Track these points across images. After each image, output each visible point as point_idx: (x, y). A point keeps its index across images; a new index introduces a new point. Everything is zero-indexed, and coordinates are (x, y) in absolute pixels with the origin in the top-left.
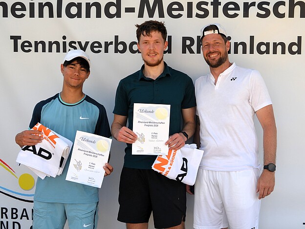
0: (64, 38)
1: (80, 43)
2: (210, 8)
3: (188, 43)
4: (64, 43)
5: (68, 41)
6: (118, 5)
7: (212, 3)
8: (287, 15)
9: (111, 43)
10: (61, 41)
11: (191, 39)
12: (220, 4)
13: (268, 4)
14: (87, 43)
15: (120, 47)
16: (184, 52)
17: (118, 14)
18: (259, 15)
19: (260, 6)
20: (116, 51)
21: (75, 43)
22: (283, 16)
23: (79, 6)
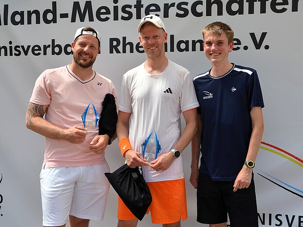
0: (11, 43)
1: (23, 47)
2: (133, 11)
3: (115, 43)
5: (13, 46)
6: (54, 12)
7: (135, 6)
8: (205, 13)
9: (49, 46)
10: (8, 46)
11: (117, 40)
12: (142, 6)
13: (186, 4)
14: (29, 47)
15: (57, 50)
16: (111, 52)
17: (54, 20)
18: (178, 15)
19: (179, 7)
20: (53, 53)
21: (19, 47)
22: (200, 15)
23: (22, 14)
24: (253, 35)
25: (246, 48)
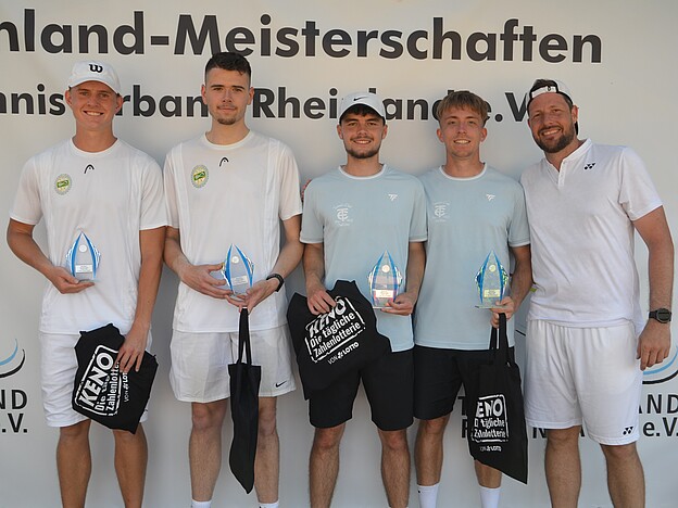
0: (41, 88)
2: (301, 40)
4: (41, 98)
5: (47, 94)
6: (138, 31)
7: (304, 32)
8: (430, 54)
9: (127, 98)
10: (35, 94)
11: (269, 93)
12: (317, 32)
13: (399, 34)
15: (144, 106)
16: (257, 114)
17: (139, 48)
18: (383, 53)
19: (386, 38)
20: (137, 112)
21: (60, 97)
22: (423, 55)
23: (66, 31)
24: (510, 97)
25: (499, 118)
